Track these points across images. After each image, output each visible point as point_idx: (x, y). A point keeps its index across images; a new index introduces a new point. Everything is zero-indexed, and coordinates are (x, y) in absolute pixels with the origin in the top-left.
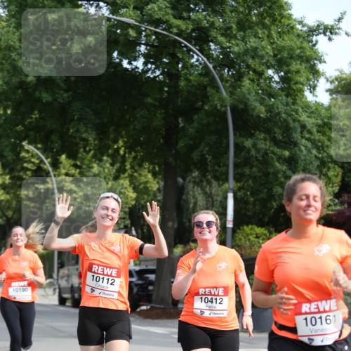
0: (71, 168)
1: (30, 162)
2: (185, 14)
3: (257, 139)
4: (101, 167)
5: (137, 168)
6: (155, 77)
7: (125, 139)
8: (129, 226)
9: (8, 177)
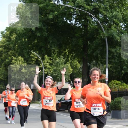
0: (49, 60)
1: (34, 58)
2: (90, 4)
3: (117, 49)
4: (60, 59)
5: (73, 60)
6: (79, 26)
7: (68, 49)
8: (70, 81)
9: (26, 63)
